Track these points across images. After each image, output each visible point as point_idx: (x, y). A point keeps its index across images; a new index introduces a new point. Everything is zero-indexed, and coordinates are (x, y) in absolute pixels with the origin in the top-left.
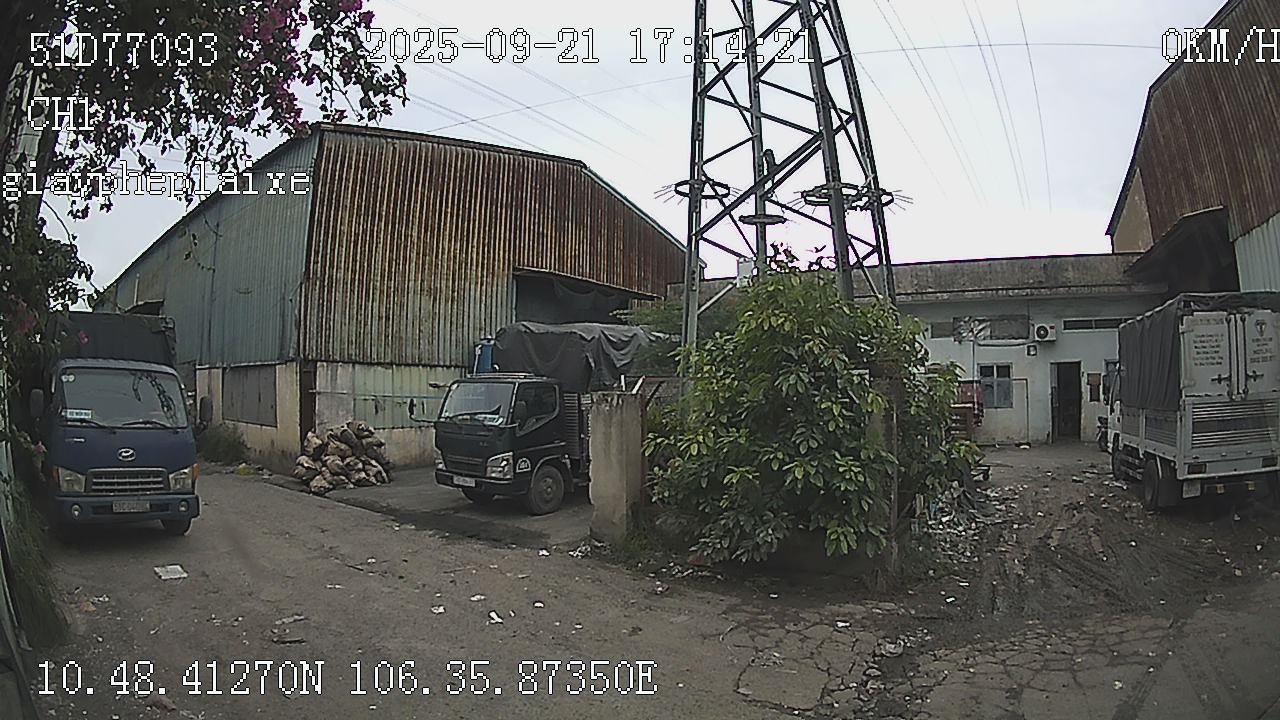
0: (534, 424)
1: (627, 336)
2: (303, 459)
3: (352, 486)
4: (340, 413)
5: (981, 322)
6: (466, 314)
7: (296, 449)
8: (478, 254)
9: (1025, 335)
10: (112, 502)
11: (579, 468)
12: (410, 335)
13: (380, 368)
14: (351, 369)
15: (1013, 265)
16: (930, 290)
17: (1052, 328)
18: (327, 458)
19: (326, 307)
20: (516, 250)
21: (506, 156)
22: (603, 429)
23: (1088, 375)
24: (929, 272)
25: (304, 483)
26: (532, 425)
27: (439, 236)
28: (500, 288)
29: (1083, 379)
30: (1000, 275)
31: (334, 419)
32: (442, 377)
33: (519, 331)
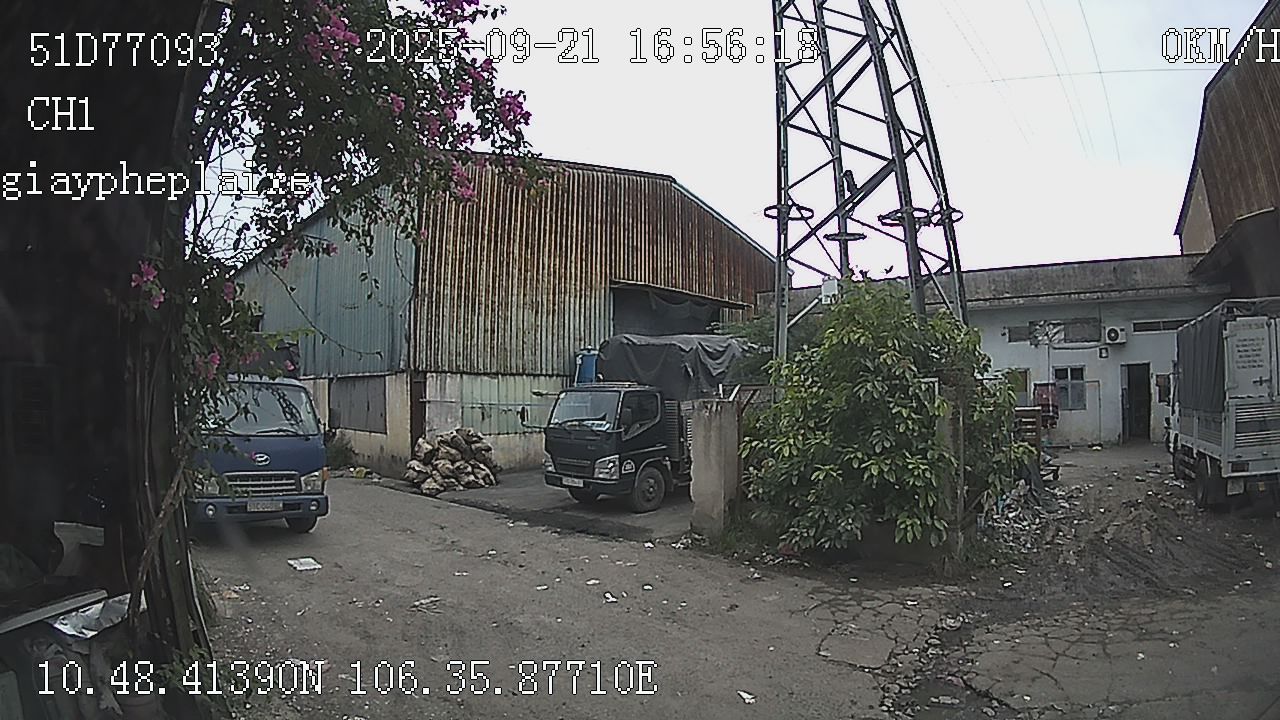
0: (638, 428)
1: (722, 347)
2: (414, 463)
3: (462, 488)
4: (449, 420)
5: (1055, 325)
6: (567, 326)
7: (406, 454)
8: (576, 268)
9: (1097, 338)
10: (246, 503)
11: (679, 469)
12: (514, 346)
13: (486, 378)
14: (458, 379)
15: (1084, 269)
16: (1008, 295)
17: (1122, 330)
18: (438, 462)
19: (434, 322)
20: (612, 264)
21: (599, 174)
22: (703, 433)
23: (1157, 376)
24: (1006, 279)
25: (415, 485)
26: (637, 430)
27: (539, 251)
28: (597, 301)
29: (1152, 381)
30: (1073, 279)
31: (443, 426)
32: (545, 385)
33: (622, 343)
